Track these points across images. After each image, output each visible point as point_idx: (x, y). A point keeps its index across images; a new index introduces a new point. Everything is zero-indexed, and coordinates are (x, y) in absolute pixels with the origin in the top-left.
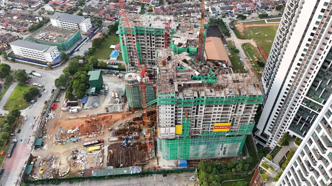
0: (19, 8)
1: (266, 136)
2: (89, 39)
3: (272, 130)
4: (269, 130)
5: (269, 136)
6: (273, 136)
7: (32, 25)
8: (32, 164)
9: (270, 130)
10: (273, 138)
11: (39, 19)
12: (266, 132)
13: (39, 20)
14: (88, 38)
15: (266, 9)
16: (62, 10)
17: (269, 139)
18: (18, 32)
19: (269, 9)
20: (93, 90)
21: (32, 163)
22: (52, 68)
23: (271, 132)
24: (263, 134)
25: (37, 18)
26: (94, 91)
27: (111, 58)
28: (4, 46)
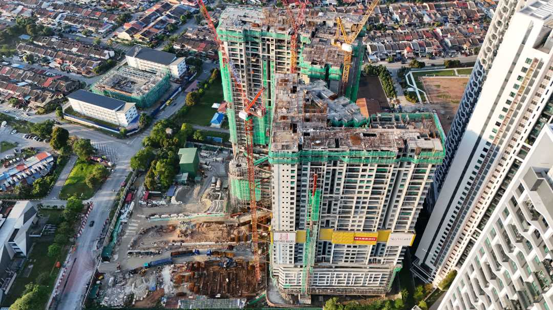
0: (79, 32)
1: (428, 269)
2: (181, 92)
3: (436, 262)
4: (431, 262)
5: (432, 270)
6: (437, 270)
7: (100, 64)
8: (98, 284)
9: (434, 261)
10: (437, 273)
11: (109, 53)
12: (428, 263)
13: (109, 55)
14: (180, 89)
15: (457, 51)
16: (143, 39)
17: (432, 274)
18: (78, 73)
19: (463, 51)
20: (184, 177)
21: (98, 282)
22: (126, 136)
23: (435, 265)
24: (424, 266)
25: (106, 52)
26: (186, 179)
27: (213, 125)
28: (59, 97)
